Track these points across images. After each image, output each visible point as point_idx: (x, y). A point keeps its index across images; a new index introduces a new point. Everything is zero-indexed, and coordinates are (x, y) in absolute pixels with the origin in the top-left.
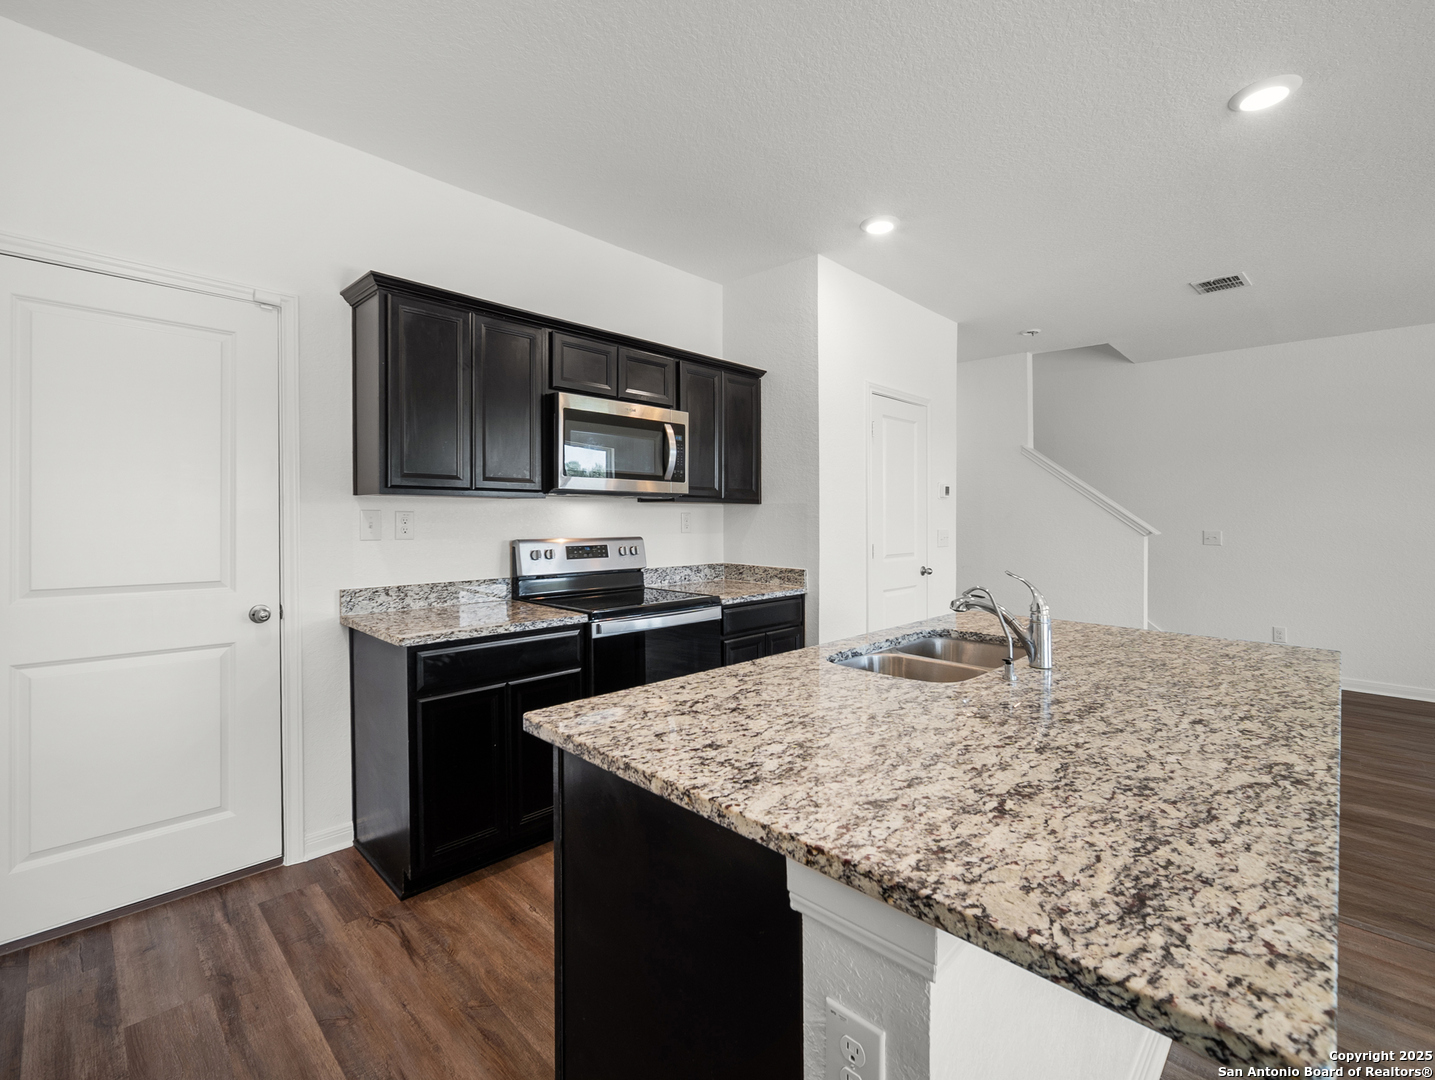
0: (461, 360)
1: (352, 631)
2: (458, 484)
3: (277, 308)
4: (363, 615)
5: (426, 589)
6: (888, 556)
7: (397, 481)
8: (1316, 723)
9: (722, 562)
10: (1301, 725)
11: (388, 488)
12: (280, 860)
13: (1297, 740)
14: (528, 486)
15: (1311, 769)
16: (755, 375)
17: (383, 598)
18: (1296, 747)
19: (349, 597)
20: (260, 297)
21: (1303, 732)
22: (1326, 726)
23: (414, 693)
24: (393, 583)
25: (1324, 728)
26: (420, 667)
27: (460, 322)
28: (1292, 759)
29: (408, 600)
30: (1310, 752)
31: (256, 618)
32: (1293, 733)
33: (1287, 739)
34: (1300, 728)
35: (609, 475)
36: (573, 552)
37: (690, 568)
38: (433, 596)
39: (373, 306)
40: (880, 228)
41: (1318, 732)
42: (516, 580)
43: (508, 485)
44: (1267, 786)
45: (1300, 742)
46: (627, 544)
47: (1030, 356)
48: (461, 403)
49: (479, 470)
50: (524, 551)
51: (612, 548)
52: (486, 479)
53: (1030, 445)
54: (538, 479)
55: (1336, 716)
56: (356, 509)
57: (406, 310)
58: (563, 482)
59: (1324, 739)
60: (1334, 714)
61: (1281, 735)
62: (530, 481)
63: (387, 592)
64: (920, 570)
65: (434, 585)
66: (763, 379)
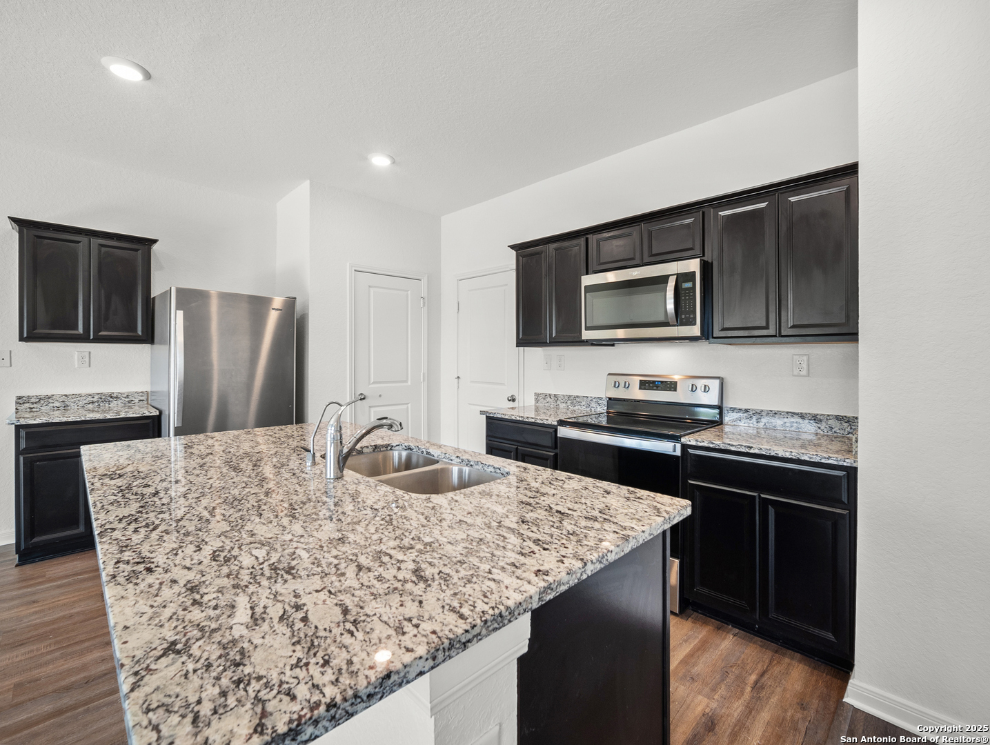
5: (566, 398)
8: (110, 508)
10: (119, 502)
13: (116, 492)
15: (101, 481)
18: (114, 488)
19: (538, 396)
21: (115, 498)
22: (103, 507)
24: (553, 392)
25: (103, 506)
28: (113, 482)
30: (105, 488)
31: (510, 399)
32: (120, 495)
33: (122, 490)
34: (119, 500)
36: (645, 385)
38: (569, 401)
41: (106, 501)
44: (116, 470)
45: (113, 491)
55: (97, 519)
56: (542, 354)
58: (584, 335)
59: (100, 498)
60: (99, 522)
61: (127, 491)
65: (570, 396)
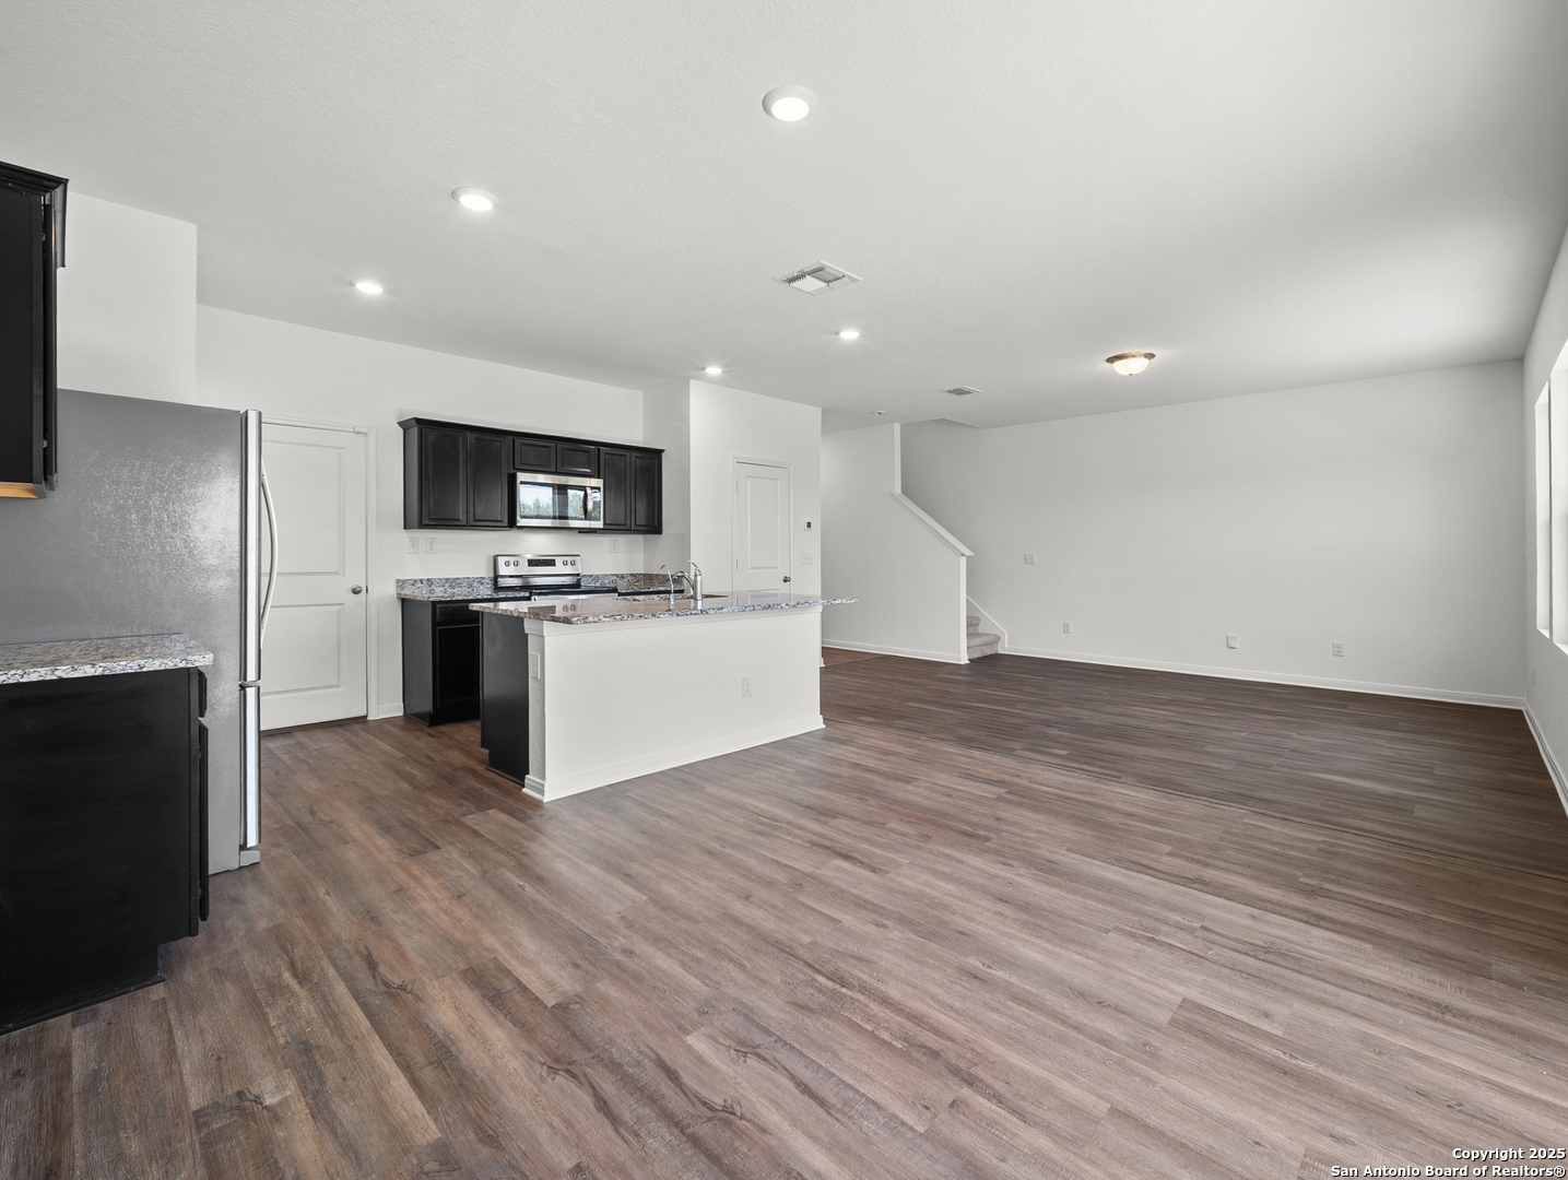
0: (461, 458)
1: (403, 599)
2: (460, 523)
3: (366, 434)
4: (408, 592)
5: (444, 581)
6: (752, 568)
7: (427, 522)
9: (642, 572)
11: (422, 525)
12: (366, 717)
14: (500, 524)
16: (658, 453)
17: (419, 584)
19: (401, 583)
20: (357, 429)
23: (434, 624)
24: (424, 577)
26: (438, 611)
27: (461, 438)
29: (433, 587)
31: (356, 592)
35: (554, 518)
36: (532, 563)
37: (617, 575)
38: (447, 585)
39: (415, 431)
40: (714, 371)
42: (496, 577)
43: (488, 524)
46: (569, 559)
47: (897, 426)
48: (461, 481)
49: (471, 516)
50: (501, 561)
51: (559, 561)
52: (475, 520)
53: (898, 490)
54: (506, 520)
56: (405, 536)
57: (431, 437)
58: (521, 522)
62: (501, 521)
63: (421, 581)
64: (782, 578)
66: (663, 454)
